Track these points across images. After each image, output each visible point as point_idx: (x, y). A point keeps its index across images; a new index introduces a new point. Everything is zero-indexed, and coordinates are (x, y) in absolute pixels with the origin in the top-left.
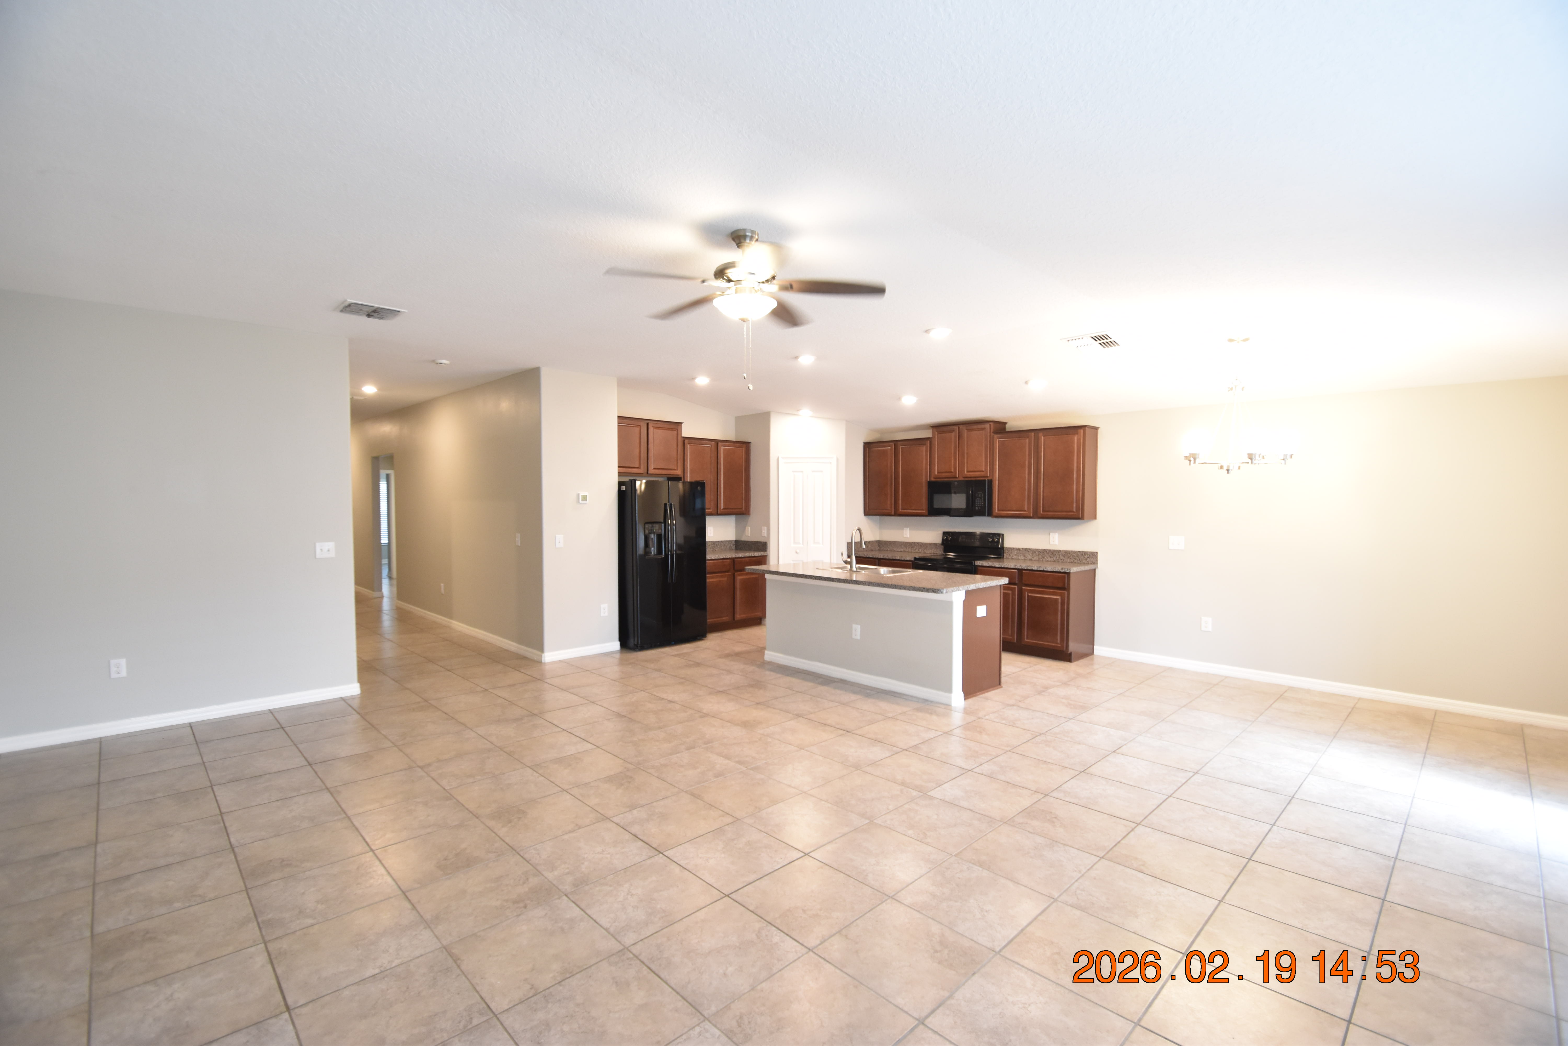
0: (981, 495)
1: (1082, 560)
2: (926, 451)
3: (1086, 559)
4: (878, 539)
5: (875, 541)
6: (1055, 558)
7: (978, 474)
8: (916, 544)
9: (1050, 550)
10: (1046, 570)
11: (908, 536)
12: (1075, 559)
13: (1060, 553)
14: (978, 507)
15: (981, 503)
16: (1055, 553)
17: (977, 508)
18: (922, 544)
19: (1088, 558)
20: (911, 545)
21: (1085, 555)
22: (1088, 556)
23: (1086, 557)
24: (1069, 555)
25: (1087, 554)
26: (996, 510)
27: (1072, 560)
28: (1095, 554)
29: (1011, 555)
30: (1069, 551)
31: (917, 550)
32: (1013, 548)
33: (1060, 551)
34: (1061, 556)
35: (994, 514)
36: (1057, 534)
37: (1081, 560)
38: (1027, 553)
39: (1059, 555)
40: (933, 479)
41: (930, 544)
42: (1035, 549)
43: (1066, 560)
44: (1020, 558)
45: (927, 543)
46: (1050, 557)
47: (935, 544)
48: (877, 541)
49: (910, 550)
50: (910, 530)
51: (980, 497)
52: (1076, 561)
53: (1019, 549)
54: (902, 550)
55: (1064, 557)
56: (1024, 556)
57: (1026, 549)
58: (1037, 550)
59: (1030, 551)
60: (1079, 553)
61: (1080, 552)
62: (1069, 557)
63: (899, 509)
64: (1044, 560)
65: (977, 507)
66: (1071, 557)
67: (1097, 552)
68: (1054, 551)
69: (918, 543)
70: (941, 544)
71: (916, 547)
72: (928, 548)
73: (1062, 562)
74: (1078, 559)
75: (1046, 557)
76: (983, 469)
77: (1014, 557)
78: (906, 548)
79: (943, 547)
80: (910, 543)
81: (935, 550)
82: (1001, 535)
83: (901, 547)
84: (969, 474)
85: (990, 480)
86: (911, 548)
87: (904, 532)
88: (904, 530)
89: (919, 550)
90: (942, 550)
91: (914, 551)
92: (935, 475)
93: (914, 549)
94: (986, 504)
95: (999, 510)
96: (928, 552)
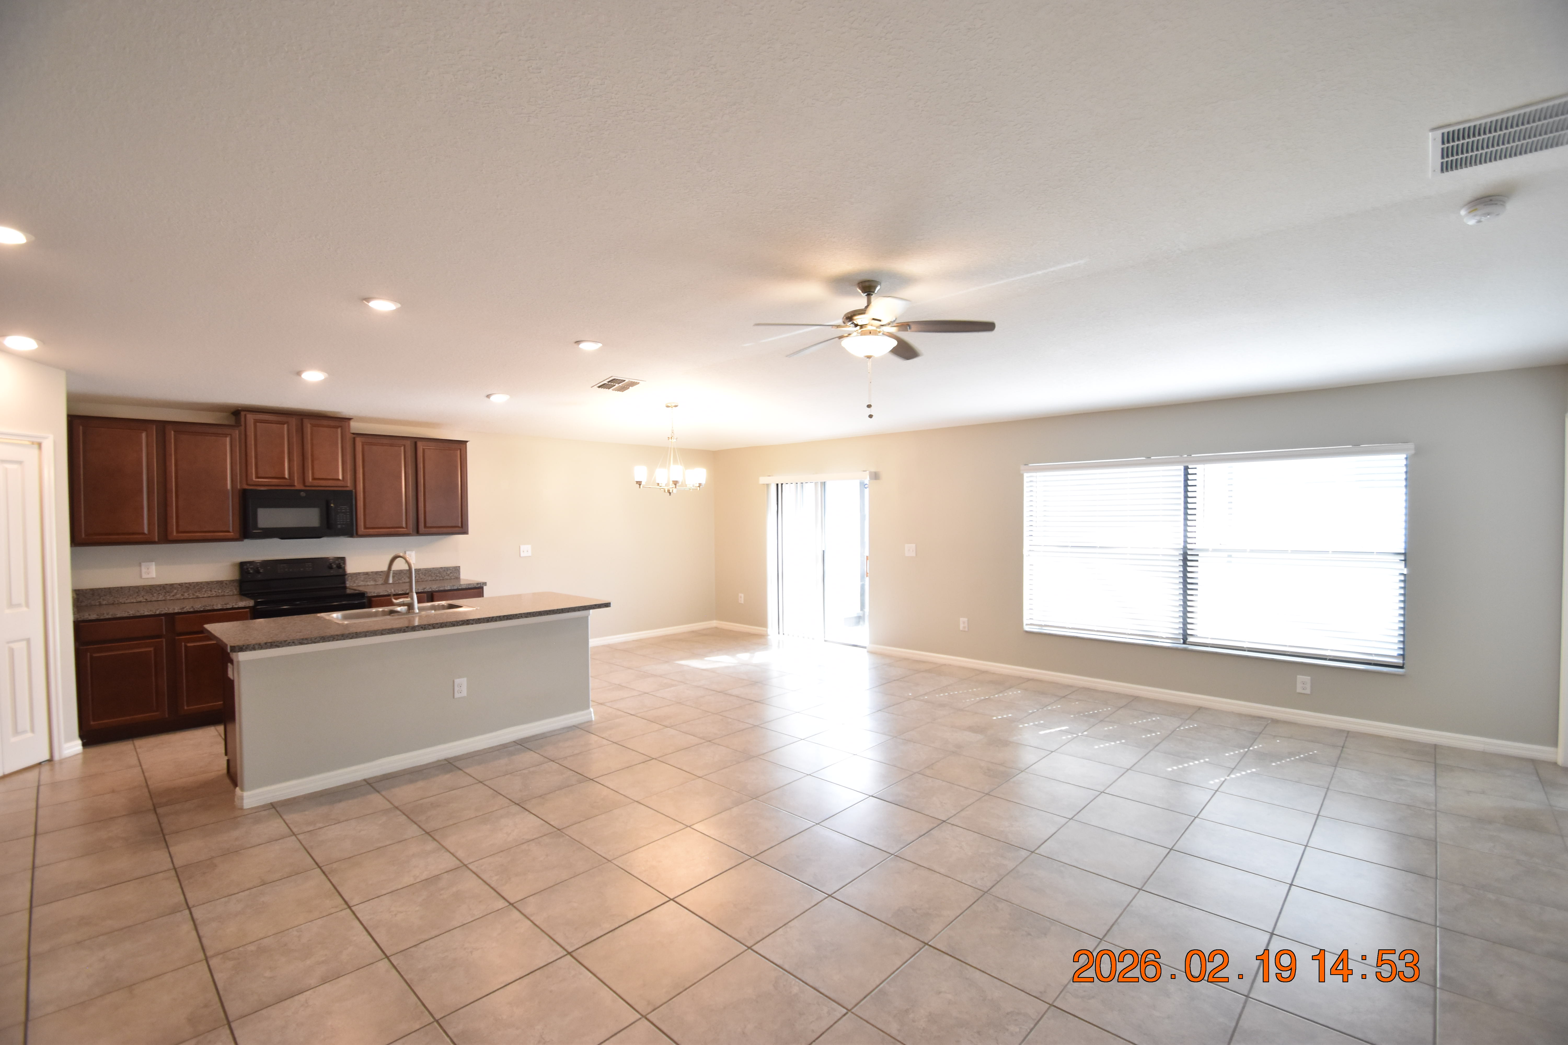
1: (445, 576)
2: (233, 445)
3: (449, 575)
8: (175, 586)
12: (437, 576)
13: (420, 572)
14: (342, 525)
15: (346, 519)
17: (339, 526)
18: (197, 584)
20: (164, 588)
21: (448, 571)
22: (451, 571)
23: (449, 572)
24: (430, 573)
25: (450, 570)
26: (361, 529)
27: (434, 578)
28: (458, 568)
29: (356, 582)
30: (430, 568)
31: (178, 596)
34: (421, 575)
35: (360, 533)
37: (443, 576)
39: (419, 574)
40: (246, 487)
41: (208, 583)
43: (427, 578)
44: (368, 583)
45: (201, 583)
47: (220, 583)
49: (161, 597)
51: (343, 513)
52: (438, 578)
53: (367, 574)
54: (141, 599)
55: (425, 576)
56: (374, 581)
57: (377, 573)
60: (441, 570)
61: (441, 568)
62: (430, 575)
63: (172, 533)
64: (401, 582)
65: (340, 524)
66: (433, 575)
67: (459, 566)
69: (181, 585)
70: (233, 580)
71: (176, 591)
72: (204, 590)
73: (423, 580)
74: (440, 576)
75: (403, 579)
76: (340, 477)
77: (360, 584)
78: (151, 596)
79: (236, 584)
80: (159, 586)
81: (220, 591)
82: (343, 559)
83: (138, 595)
84: (316, 483)
85: (351, 491)
86: (163, 594)
87: (144, 570)
88: (143, 568)
89: (182, 595)
90: (236, 589)
91: (172, 598)
92: (252, 480)
93: (172, 594)
94: (348, 520)
95: (366, 528)
96: (205, 596)
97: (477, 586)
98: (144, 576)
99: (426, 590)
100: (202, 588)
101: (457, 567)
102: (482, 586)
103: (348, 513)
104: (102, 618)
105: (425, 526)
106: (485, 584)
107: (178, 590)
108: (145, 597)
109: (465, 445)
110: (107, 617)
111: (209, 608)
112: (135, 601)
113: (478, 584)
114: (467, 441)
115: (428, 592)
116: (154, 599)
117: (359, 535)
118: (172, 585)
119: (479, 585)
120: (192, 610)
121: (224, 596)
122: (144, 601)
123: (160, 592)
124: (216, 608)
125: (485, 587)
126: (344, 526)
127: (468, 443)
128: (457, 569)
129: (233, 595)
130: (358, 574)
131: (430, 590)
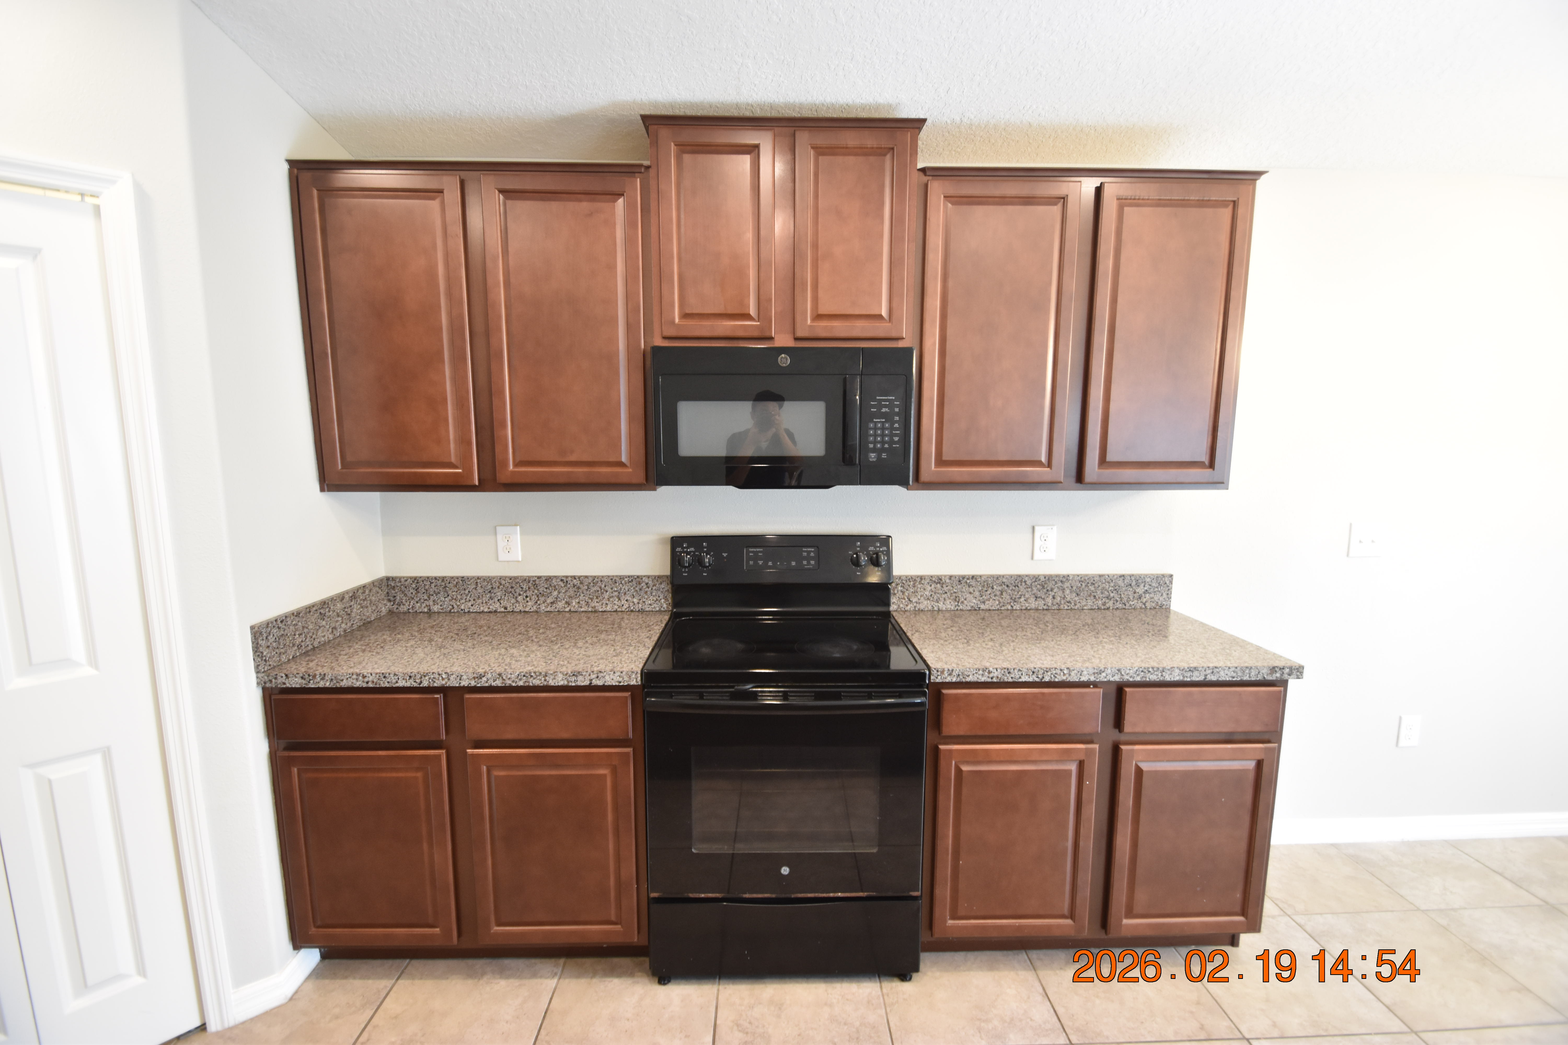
0: (891, 406)
1: (1128, 600)
2: (630, 223)
3: (1140, 596)
4: (381, 572)
5: (373, 583)
6: (1049, 600)
7: (859, 328)
8: (554, 582)
9: (1036, 578)
10: (1213, 678)
11: (518, 554)
12: (1109, 598)
13: (1067, 585)
14: (879, 452)
15: (891, 435)
16: (1050, 585)
17: (873, 456)
18: (595, 580)
19: (1145, 592)
20: (535, 585)
21: (1138, 585)
23: (1140, 590)
24: (1092, 588)
25: (1145, 582)
26: (930, 467)
27: (1100, 603)
28: (1167, 580)
29: (914, 600)
30: (1092, 576)
31: (560, 605)
32: (922, 578)
33: (1066, 578)
34: (1067, 592)
35: (924, 476)
36: (1054, 528)
37: (1125, 600)
38: (966, 589)
39: (1063, 590)
40: (659, 342)
41: (614, 580)
42: (992, 576)
43: (1082, 604)
44: (941, 605)
45: (601, 579)
46: (1037, 598)
47: (636, 580)
48: (381, 580)
49: (530, 606)
50: (525, 531)
51: (883, 416)
52: (1110, 604)
53: (939, 580)
54: (496, 606)
55: (1078, 595)
56: (956, 600)
57: (962, 580)
58: (998, 577)
59: (973, 583)
60: (1120, 583)
61: (1122, 576)
62: (1091, 594)
63: (505, 463)
64: (1017, 607)
65: (874, 450)
66: (1098, 594)
67: (1171, 576)
68: (1049, 578)
69: (564, 580)
70: (659, 577)
71: (555, 593)
72: (606, 595)
73: (1072, 606)
74: (1117, 598)
75: (1022, 599)
76: (884, 313)
77: (922, 607)
78: (513, 601)
79: (666, 587)
80: (527, 580)
81: (635, 600)
82: (886, 541)
83: (491, 598)
84: (824, 328)
85: (908, 351)
86: (534, 598)
87: (501, 543)
88: (499, 537)
89: (568, 603)
90: (666, 598)
91: (549, 609)
92: (673, 322)
93: (549, 601)
94: (896, 439)
95: (941, 462)
96: (609, 608)
97: (1269, 678)
98: (503, 556)
99: (1102, 678)
100: (603, 591)
101: (1163, 576)
102: (1286, 676)
103: (897, 418)
104: (312, 685)
105: (1103, 461)
106: (1298, 671)
107: (559, 593)
108: (504, 603)
109: (1251, 187)
110: (321, 684)
111: (537, 682)
112: (486, 610)
113: (1273, 670)
114: (1259, 174)
115: (1109, 682)
116: (519, 608)
117: (920, 483)
118: (548, 579)
119: (1278, 675)
120: (499, 683)
121: (642, 611)
122: (503, 610)
123: (529, 593)
124: (552, 683)
125: (1292, 683)
126: (884, 456)
127: (1261, 183)
128: (1164, 582)
129: (660, 611)
130: (917, 580)
131: (1117, 678)
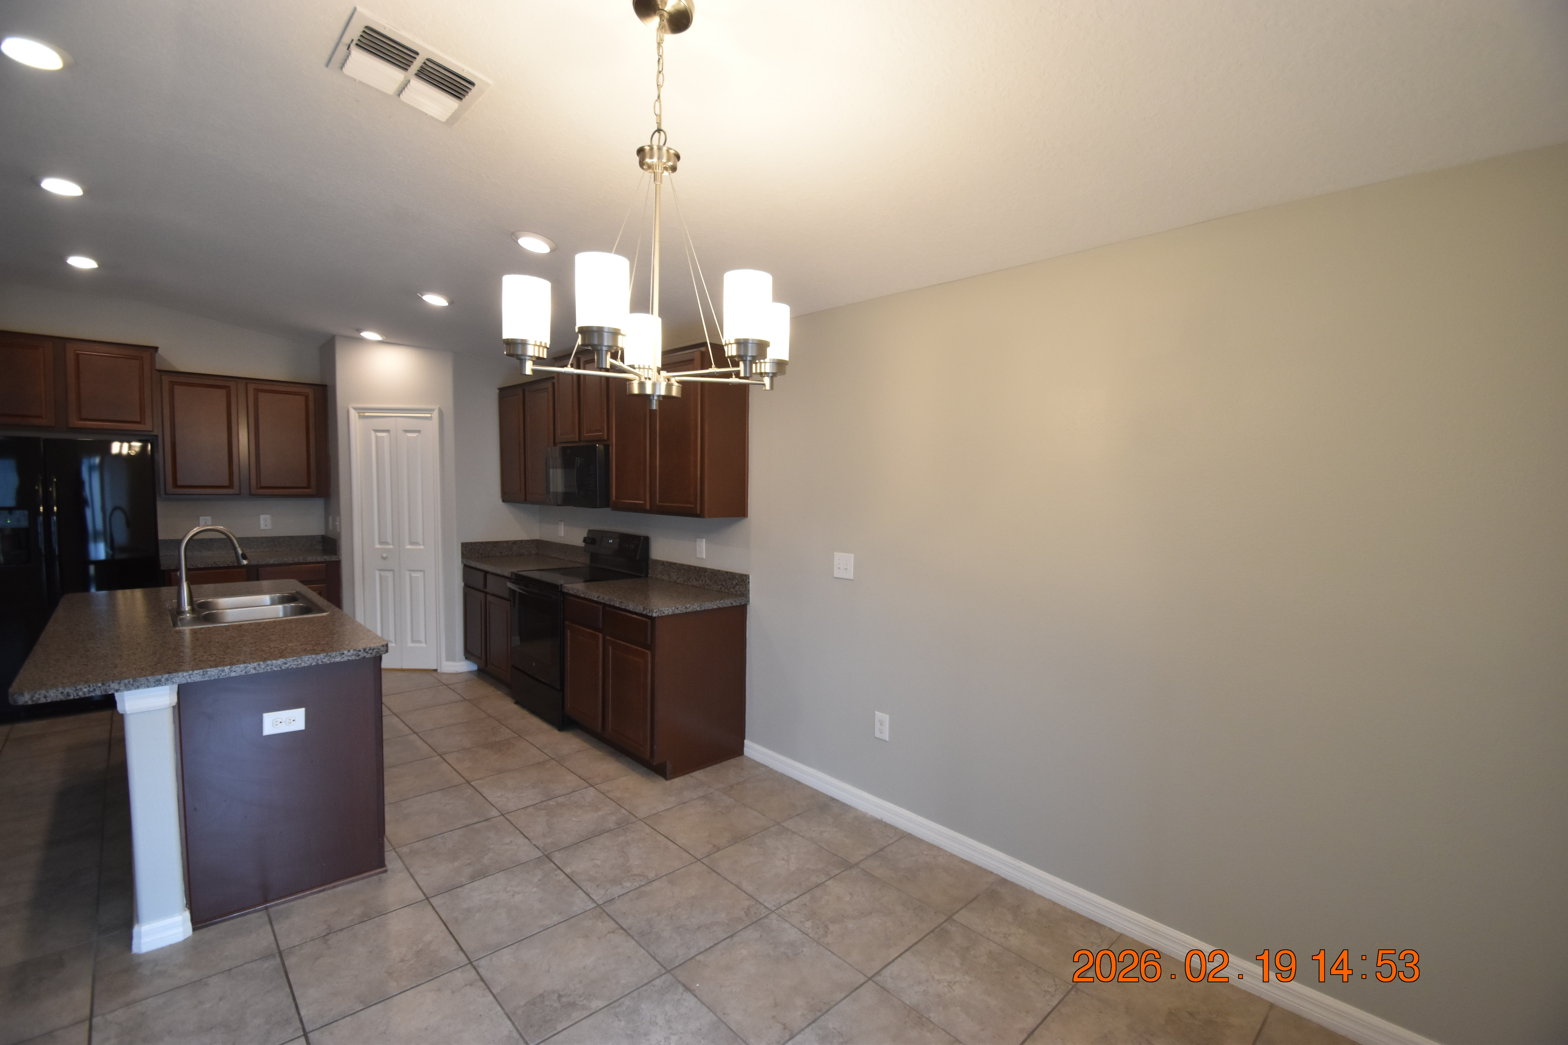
1: (732, 588)
2: (549, 400)
3: (737, 587)
6: (700, 582)
7: (595, 436)
9: (696, 568)
11: (562, 534)
13: (706, 574)
16: (700, 573)
19: (737, 584)
21: (735, 579)
22: (739, 581)
23: (735, 582)
24: (715, 578)
25: (738, 578)
27: (719, 587)
29: (656, 573)
32: (658, 561)
33: (707, 570)
34: (707, 578)
35: (613, 504)
36: (704, 540)
38: (672, 570)
42: (680, 565)
44: (664, 578)
46: (696, 580)
50: (565, 525)
52: (723, 589)
56: (669, 575)
57: (671, 564)
59: (675, 567)
60: (726, 576)
61: (727, 573)
67: (748, 576)
68: (700, 569)
84: (588, 436)
